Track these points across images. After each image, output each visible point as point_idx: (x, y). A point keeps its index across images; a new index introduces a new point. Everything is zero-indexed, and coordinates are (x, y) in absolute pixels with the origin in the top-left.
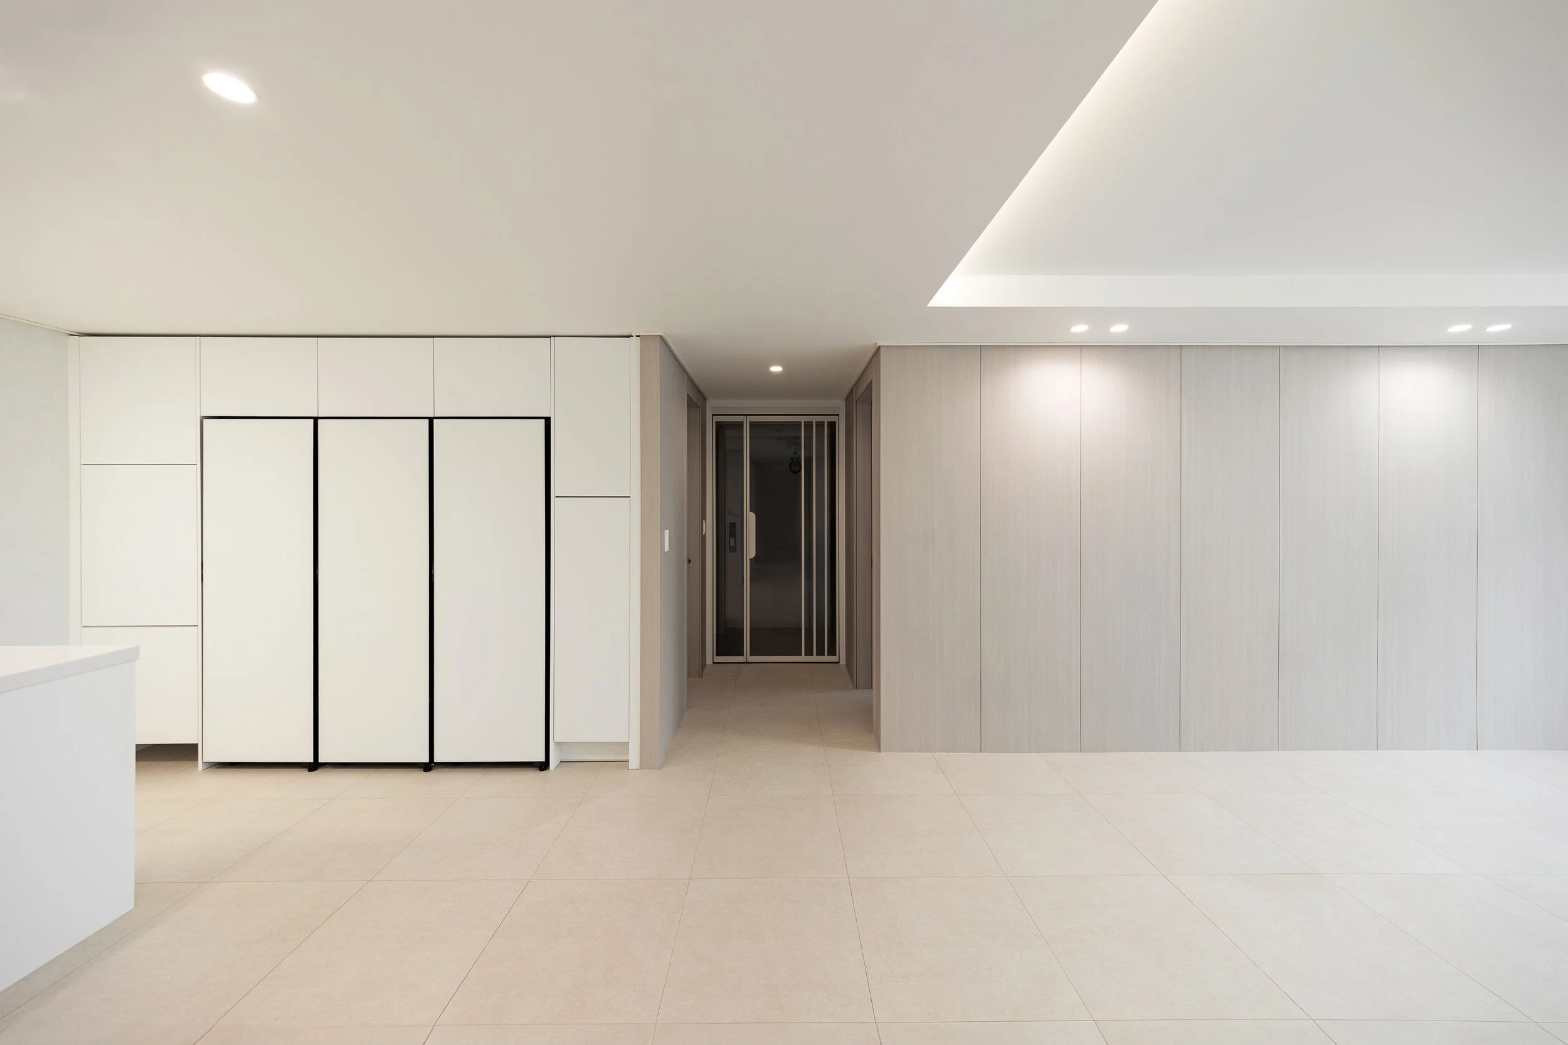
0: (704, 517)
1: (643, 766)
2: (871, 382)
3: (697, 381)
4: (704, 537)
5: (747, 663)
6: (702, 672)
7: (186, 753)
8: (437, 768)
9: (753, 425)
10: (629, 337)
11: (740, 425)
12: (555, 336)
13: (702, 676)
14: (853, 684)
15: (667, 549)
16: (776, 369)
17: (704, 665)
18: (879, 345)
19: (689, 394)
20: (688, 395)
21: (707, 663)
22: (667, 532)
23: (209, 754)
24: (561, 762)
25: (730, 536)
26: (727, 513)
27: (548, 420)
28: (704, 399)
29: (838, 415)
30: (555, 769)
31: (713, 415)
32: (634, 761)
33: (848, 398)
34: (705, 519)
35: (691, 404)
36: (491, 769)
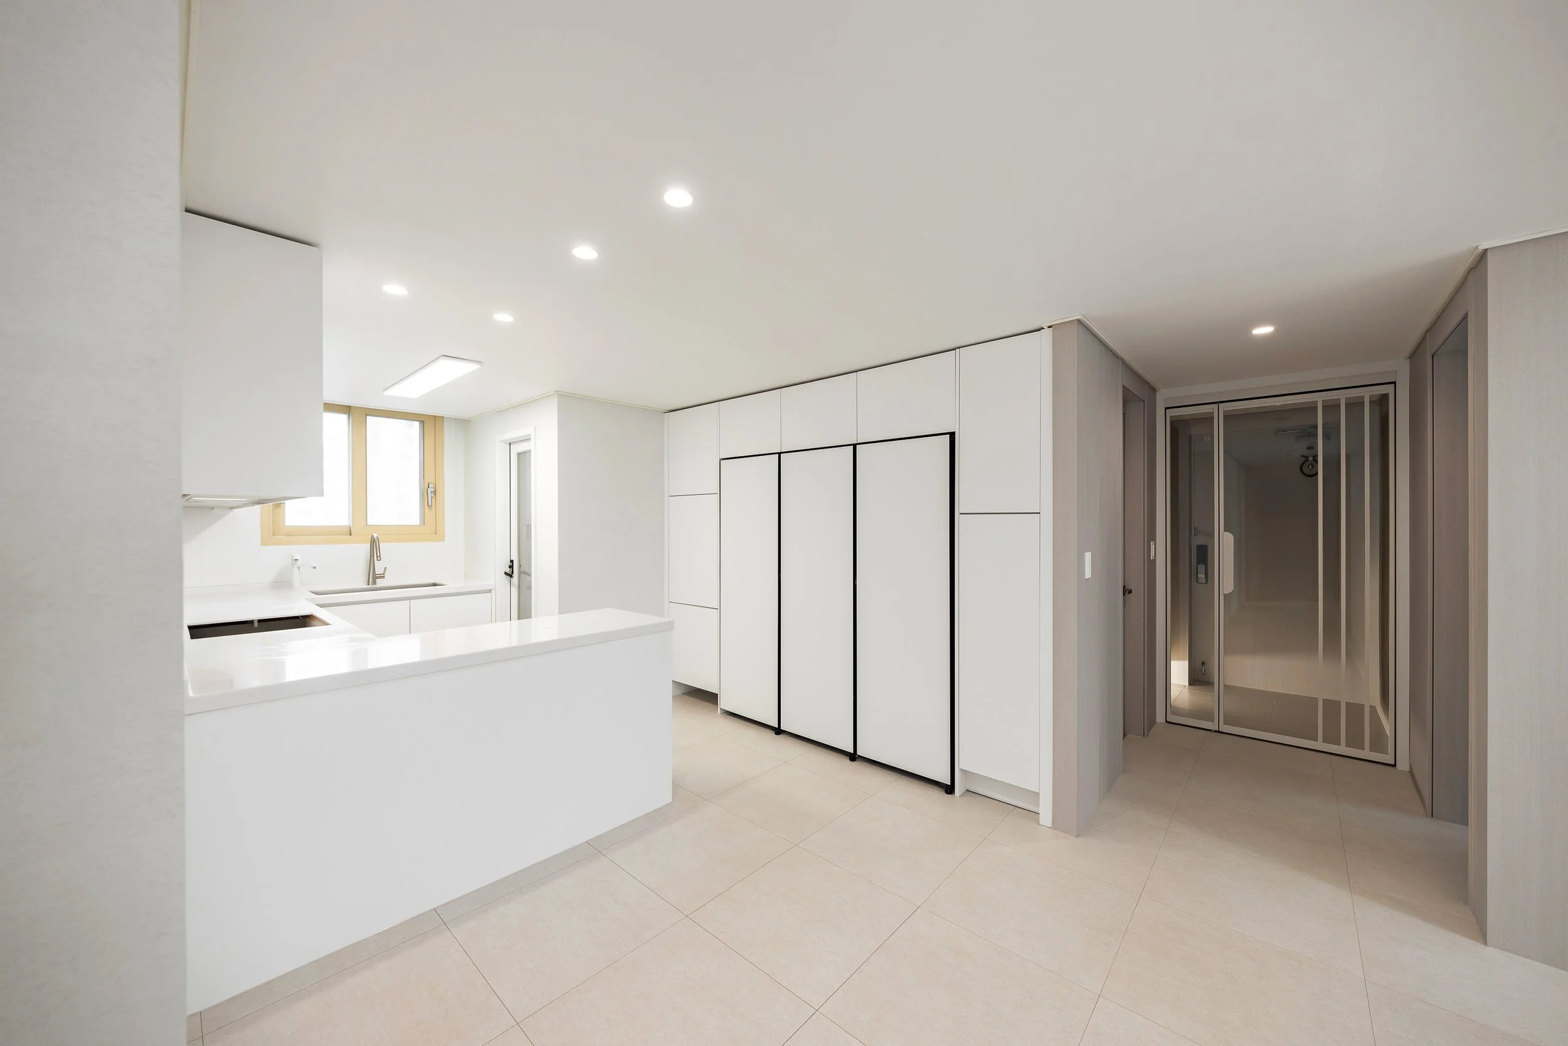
0: (1152, 536)
1: (1055, 826)
2: (1466, 316)
3: (1135, 365)
4: (1152, 564)
5: (1218, 732)
6: (1149, 730)
7: (710, 698)
8: (860, 760)
9: (1229, 417)
10: (1039, 330)
11: (1208, 419)
12: (959, 348)
13: (1148, 736)
14: (1425, 809)
15: (1088, 574)
16: (1263, 330)
17: (1152, 721)
18: (1483, 246)
19: (1126, 385)
20: (1124, 386)
21: (1157, 721)
22: (1088, 556)
23: (724, 703)
24: (967, 790)
25: (1198, 563)
26: (1193, 532)
27: (952, 435)
28: (1153, 390)
29: (1394, 383)
30: (960, 796)
31: (1166, 408)
32: (1046, 817)
33: (1415, 356)
34: (1154, 539)
35: (1128, 399)
36: (903, 777)
